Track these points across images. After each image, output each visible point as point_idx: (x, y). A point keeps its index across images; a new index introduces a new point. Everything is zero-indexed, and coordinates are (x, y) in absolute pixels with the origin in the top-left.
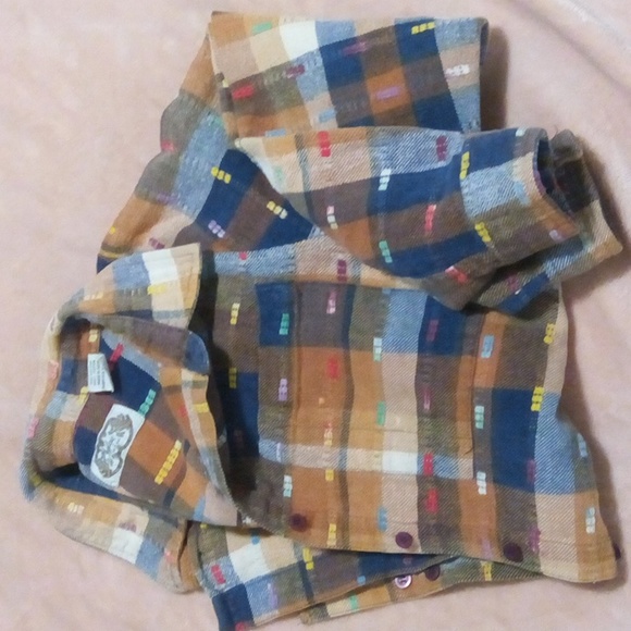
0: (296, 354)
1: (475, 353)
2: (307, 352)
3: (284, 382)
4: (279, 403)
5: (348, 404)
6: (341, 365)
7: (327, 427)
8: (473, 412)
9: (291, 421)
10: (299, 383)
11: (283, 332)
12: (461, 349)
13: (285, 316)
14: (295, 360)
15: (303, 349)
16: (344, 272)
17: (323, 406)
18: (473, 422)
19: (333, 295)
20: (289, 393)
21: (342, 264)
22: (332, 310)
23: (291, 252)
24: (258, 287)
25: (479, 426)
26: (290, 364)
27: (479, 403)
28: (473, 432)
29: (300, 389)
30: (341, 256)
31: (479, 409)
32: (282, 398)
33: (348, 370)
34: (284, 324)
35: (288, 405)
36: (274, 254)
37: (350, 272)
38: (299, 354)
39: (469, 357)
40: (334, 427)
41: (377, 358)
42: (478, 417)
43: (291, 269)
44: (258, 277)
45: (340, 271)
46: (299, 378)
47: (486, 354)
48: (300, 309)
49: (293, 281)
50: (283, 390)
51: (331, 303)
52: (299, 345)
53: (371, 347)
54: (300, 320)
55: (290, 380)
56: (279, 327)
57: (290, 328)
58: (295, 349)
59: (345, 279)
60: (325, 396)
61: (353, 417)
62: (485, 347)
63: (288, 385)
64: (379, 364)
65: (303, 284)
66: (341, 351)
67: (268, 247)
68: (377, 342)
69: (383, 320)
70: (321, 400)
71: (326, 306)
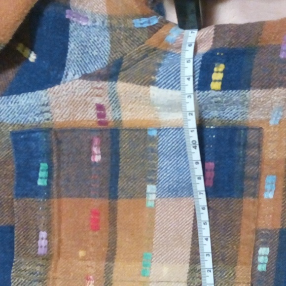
0: (56, 205)
1: (256, 194)
2: (67, 204)
3: (43, 234)
4: (37, 256)
5: (111, 256)
6: (103, 218)
7: (88, 279)
8: (255, 254)
9: (51, 273)
10: (59, 235)
11: (41, 182)
12: (242, 191)
13: (44, 166)
14: (54, 211)
15: (64, 200)
16: (104, 116)
17: (84, 259)
18: (255, 264)
19: (96, 141)
20: (49, 247)
21: (100, 107)
22: (97, 158)
23: (44, 99)
24: (14, 134)
25: (261, 268)
26: (49, 216)
27: (264, 244)
28: (253, 276)
29: (60, 241)
30: (98, 100)
31: (264, 251)
32: (42, 251)
33: (113, 222)
34: (43, 174)
35: (47, 258)
36: (25, 100)
37: (110, 116)
38: (60, 205)
39: (251, 199)
40: (96, 280)
41: (150, 204)
42: (261, 259)
43: (47, 115)
44: (12, 124)
45: (99, 116)
46: (59, 230)
47: (269, 195)
48: (59, 157)
49: (51, 129)
50: (43, 243)
51: (95, 150)
52: (59, 196)
53: (143, 194)
54: (59, 169)
55: (49, 232)
56: (37, 177)
57: (50, 177)
58: (55, 201)
59: (106, 123)
60: (86, 249)
61: (115, 269)
62: (268, 187)
63: (48, 238)
64: (152, 211)
65: (63, 131)
66: (106, 202)
67: (18, 92)
68: (151, 188)
69: (154, 166)
70: (82, 253)
71: (90, 153)
